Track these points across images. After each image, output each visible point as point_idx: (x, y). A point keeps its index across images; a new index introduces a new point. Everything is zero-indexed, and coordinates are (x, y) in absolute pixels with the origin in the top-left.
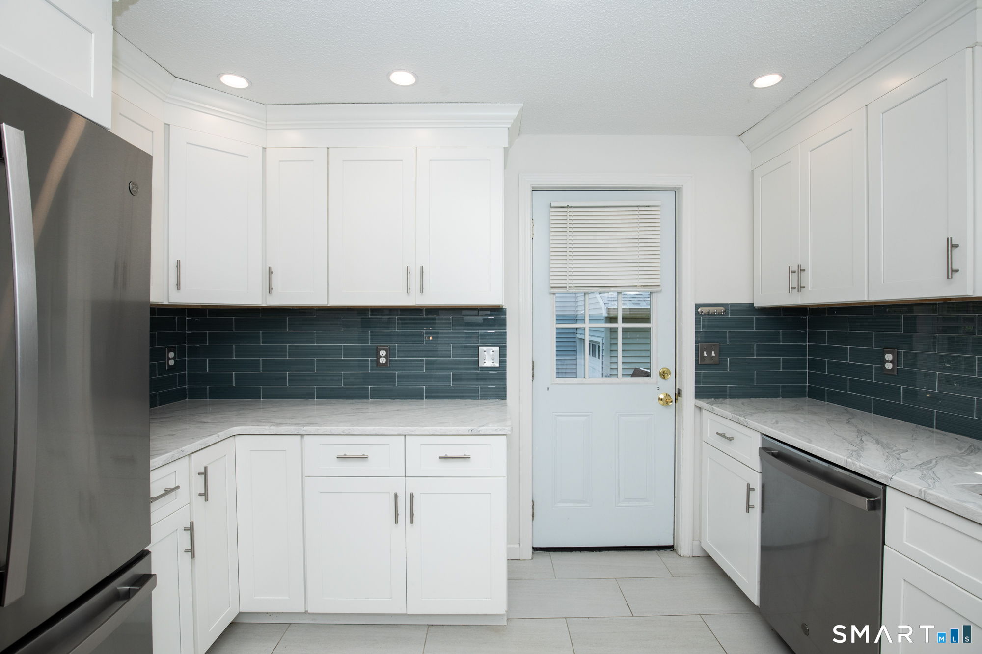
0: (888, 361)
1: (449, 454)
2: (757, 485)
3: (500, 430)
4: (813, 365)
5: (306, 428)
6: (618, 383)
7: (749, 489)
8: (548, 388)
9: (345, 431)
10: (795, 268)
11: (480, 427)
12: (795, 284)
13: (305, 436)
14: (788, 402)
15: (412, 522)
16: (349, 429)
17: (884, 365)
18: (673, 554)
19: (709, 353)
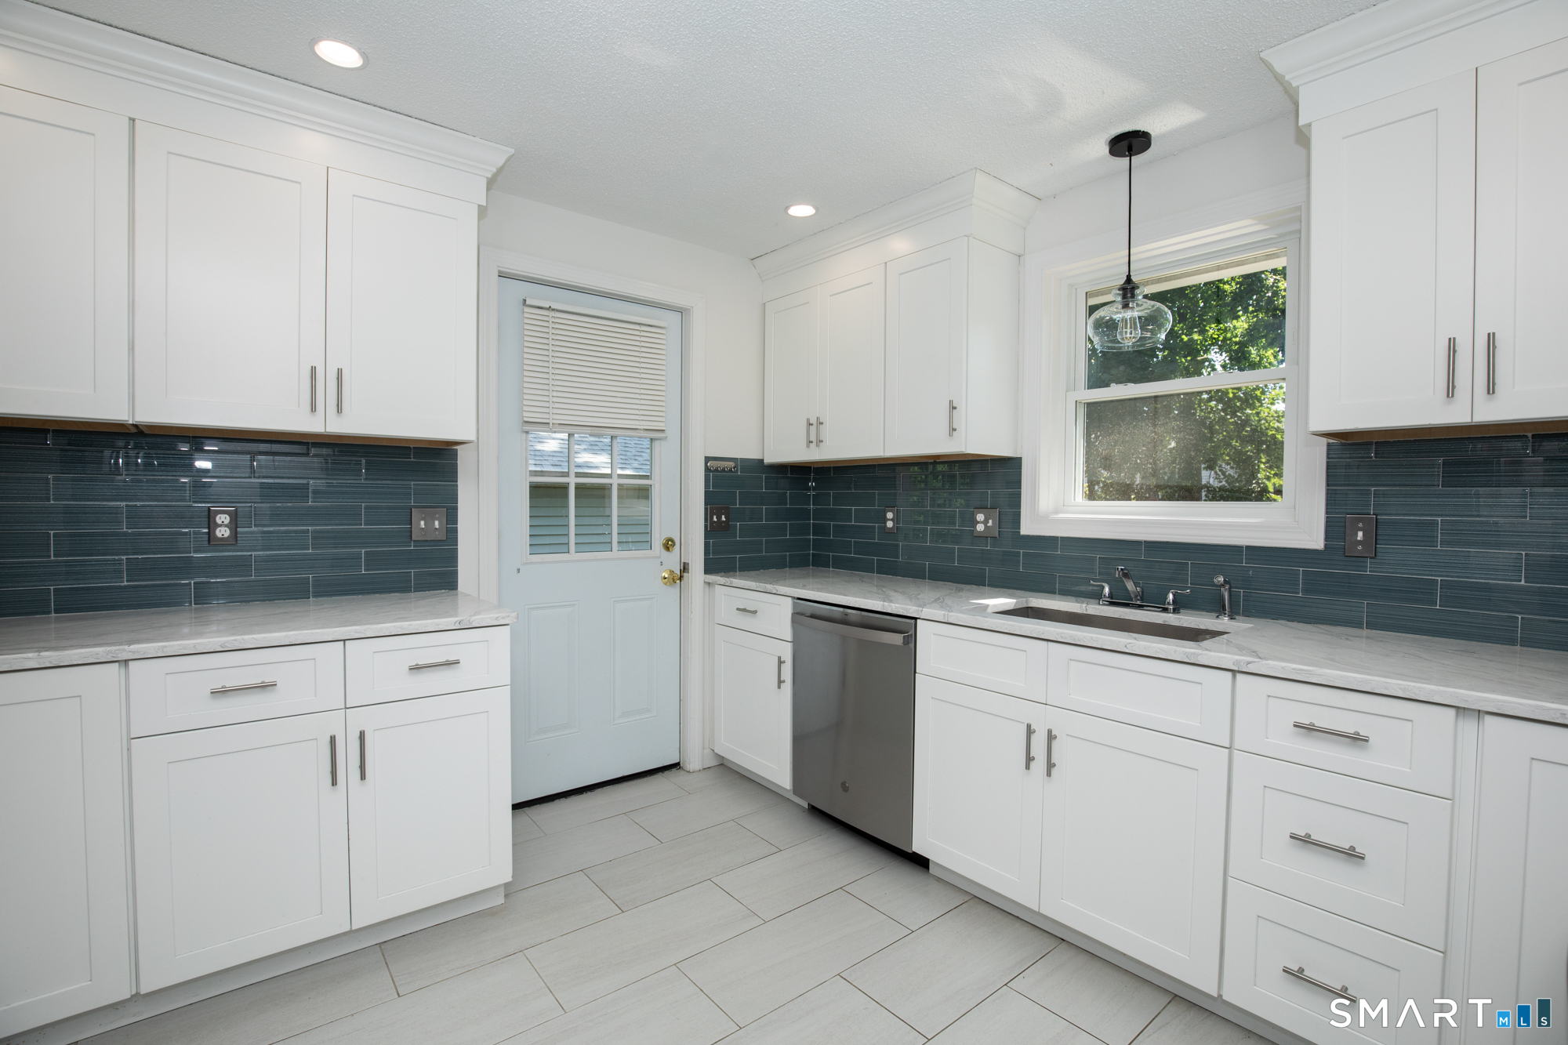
0: (889, 520)
1: (421, 662)
2: (788, 657)
3: (503, 618)
4: (818, 529)
5: (133, 647)
6: (613, 559)
7: (780, 662)
8: (519, 570)
9: (226, 644)
10: (813, 421)
11: (471, 616)
12: (813, 438)
13: (131, 663)
14: (797, 571)
15: (363, 777)
16: (236, 640)
17: (885, 523)
18: (681, 772)
19: (719, 518)
